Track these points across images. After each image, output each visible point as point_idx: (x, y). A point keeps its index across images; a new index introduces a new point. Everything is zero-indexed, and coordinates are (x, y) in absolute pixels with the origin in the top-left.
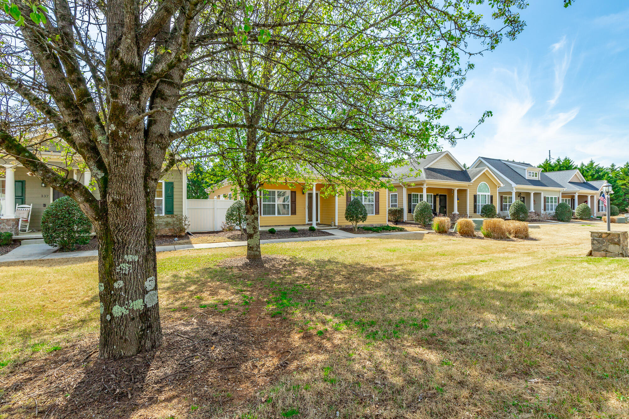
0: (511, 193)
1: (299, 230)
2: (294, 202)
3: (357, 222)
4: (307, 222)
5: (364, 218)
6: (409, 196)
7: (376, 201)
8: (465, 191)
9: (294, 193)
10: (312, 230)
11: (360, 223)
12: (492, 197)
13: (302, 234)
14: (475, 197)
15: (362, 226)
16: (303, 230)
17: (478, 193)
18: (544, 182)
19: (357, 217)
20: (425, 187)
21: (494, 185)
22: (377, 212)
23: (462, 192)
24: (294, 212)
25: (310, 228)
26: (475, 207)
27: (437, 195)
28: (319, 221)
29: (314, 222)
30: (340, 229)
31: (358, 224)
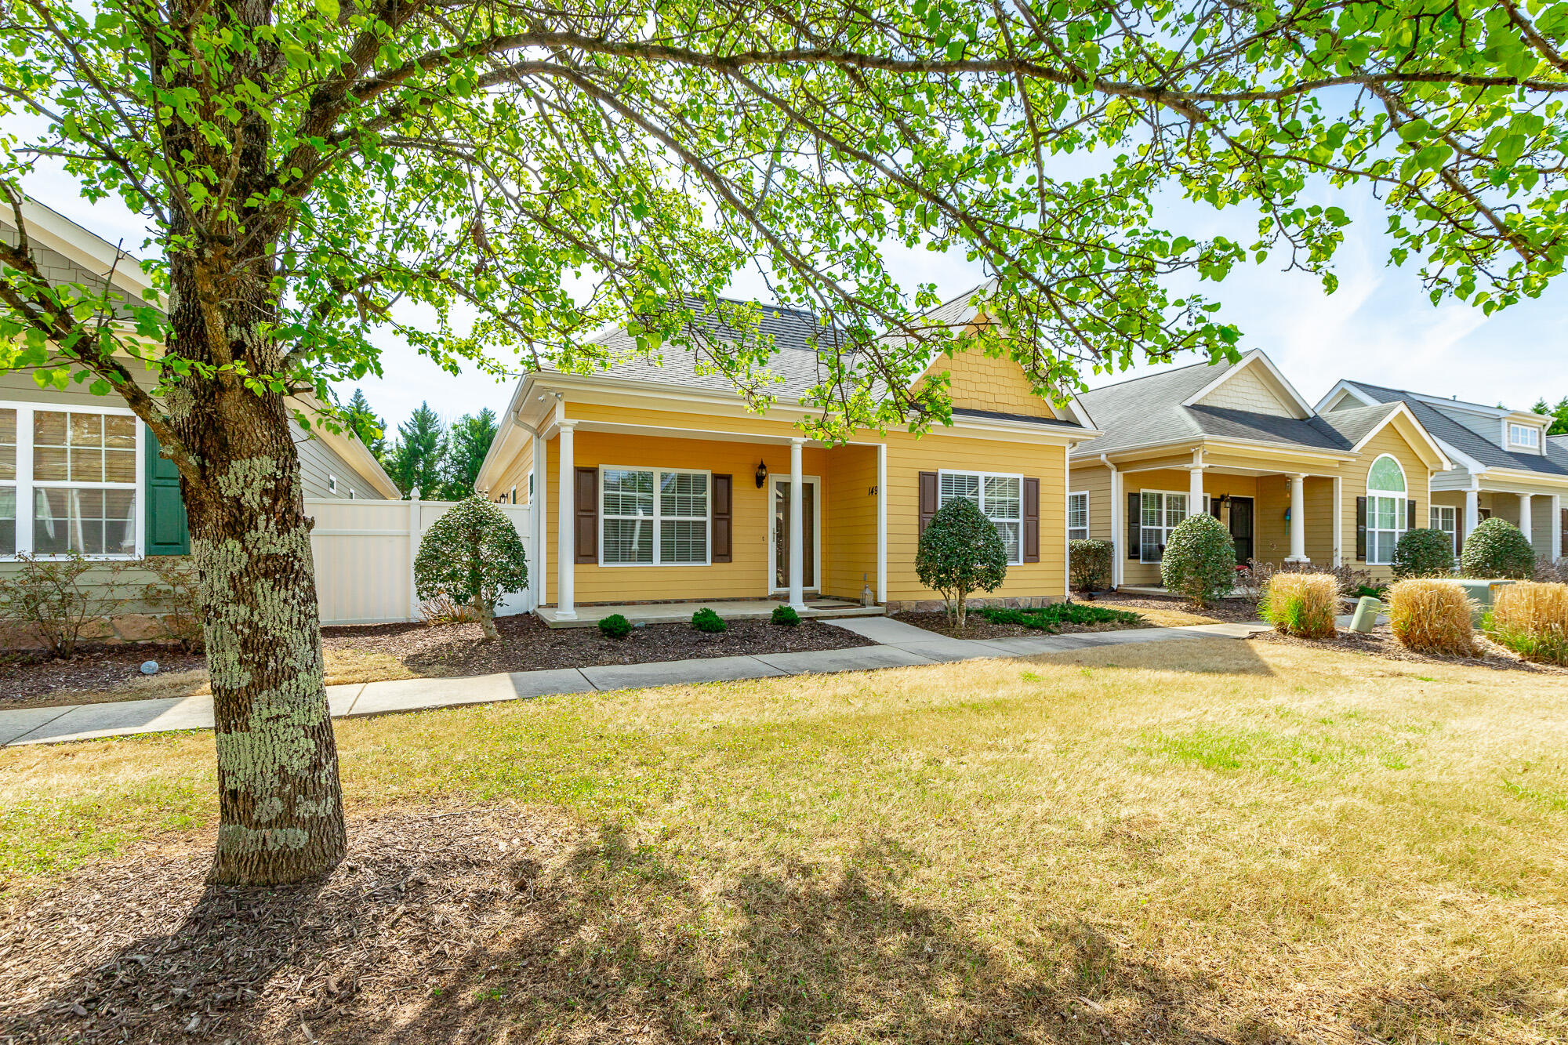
0: (1464, 494)
1: (732, 622)
2: (723, 514)
3: (965, 588)
4: (773, 589)
5: (994, 576)
6: (1133, 500)
7: (1027, 514)
8: (1329, 482)
9: (722, 483)
10: (785, 620)
11: (978, 596)
12: (1412, 506)
13: (743, 640)
14: (1361, 504)
15: (979, 606)
16: (752, 621)
17: (1370, 493)
18: (1555, 460)
19: (966, 571)
20: (1197, 469)
21: (1419, 467)
22: (1032, 555)
23: (1319, 487)
24: (723, 554)
25: (778, 613)
26: (1361, 539)
27: (1223, 498)
28: (817, 586)
29: (797, 588)
30: (898, 617)
31: (969, 596)
